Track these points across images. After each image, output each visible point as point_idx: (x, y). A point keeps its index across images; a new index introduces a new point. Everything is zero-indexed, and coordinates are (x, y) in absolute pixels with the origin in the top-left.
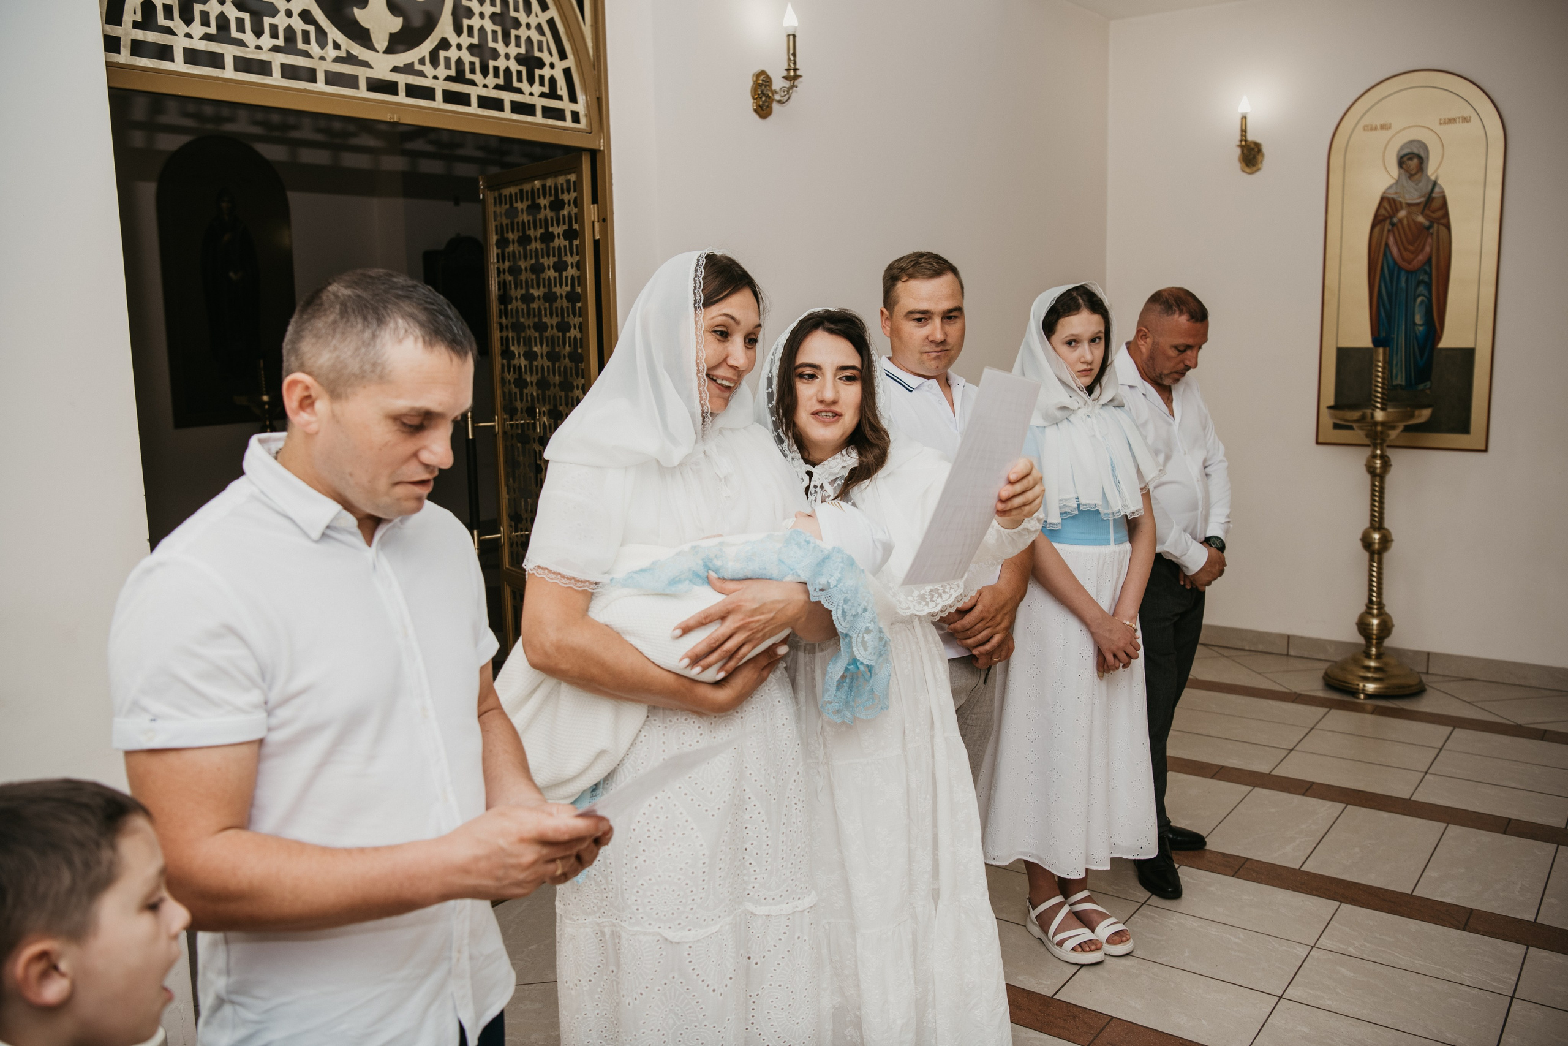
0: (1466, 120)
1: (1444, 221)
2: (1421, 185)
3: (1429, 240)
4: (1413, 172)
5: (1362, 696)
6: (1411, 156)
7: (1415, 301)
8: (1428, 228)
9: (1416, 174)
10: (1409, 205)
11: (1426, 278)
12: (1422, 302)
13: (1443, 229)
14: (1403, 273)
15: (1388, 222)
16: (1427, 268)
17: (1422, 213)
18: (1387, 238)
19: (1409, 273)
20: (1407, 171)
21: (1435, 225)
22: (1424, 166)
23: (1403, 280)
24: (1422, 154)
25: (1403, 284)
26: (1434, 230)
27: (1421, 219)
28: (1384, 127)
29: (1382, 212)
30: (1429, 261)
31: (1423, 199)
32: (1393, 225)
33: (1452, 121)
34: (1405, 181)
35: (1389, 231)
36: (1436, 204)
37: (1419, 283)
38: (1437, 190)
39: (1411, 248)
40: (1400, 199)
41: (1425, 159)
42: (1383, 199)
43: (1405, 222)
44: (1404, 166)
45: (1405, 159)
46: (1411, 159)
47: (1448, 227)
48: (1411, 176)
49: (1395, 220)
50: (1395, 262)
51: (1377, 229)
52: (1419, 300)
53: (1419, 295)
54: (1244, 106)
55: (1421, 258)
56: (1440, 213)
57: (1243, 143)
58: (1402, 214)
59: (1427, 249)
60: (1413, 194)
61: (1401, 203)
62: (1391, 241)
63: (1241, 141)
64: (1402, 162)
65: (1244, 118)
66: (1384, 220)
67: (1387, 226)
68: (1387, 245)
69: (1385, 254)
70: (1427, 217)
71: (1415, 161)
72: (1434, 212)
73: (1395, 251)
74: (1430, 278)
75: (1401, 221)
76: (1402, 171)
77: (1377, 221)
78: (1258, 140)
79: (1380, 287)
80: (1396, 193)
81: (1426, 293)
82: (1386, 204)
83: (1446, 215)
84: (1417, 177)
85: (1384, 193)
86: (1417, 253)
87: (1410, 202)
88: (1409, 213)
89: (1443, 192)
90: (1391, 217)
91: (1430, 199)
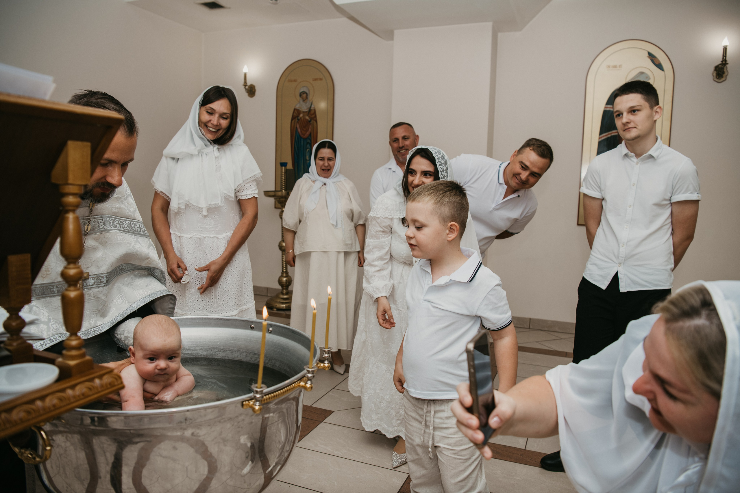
0: (321, 79)
1: (315, 119)
2: (307, 104)
3: (310, 127)
4: (305, 99)
5: (275, 310)
6: (304, 93)
7: (306, 150)
8: (310, 121)
9: (305, 100)
10: (304, 112)
11: (309, 141)
12: (309, 151)
13: (314, 122)
14: (302, 140)
15: (297, 118)
16: (310, 137)
17: (308, 115)
18: (297, 125)
19: (305, 139)
20: (303, 98)
21: (312, 121)
22: (308, 96)
23: (302, 142)
24: (307, 92)
25: (302, 144)
26: (312, 122)
27: (307, 118)
28: (295, 81)
29: (295, 114)
30: (310, 134)
31: (307, 110)
32: (298, 120)
33: (316, 80)
34: (301, 102)
35: (297, 122)
36: (312, 112)
37: (308, 143)
38: (312, 106)
39: (305, 129)
40: (300, 110)
41: (308, 95)
42: (295, 109)
43: (302, 119)
44: (302, 96)
45: (302, 94)
46: (303, 94)
47: (316, 121)
48: (304, 101)
49: (299, 118)
50: (300, 135)
51: (293, 121)
52: (308, 150)
53: (308, 148)
54: (245, 69)
55: (308, 133)
56: (313, 116)
57: (245, 84)
58: (301, 115)
59: (310, 130)
60: (304, 107)
61: (301, 111)
62: (298, 126)
63: (244, 83)
64: (301, 95)
65: (245, 75)
66: (295, 118)
67: (297, 121)
68: (296, 128)
69: (296, 132)
70: (309, 117)
71: (305, 95)
72: (312, 115)
73: (299, 130)
74: (311, 141)
75: (301, 118)
76: (301, 99)
77: (293, 118)
78: (254, 84)
79: (295, 145)
80: (299, 107)
81: (309, 147)
82: (296, 111)
83: (316, 117)
84: (306, 101)
85: (295, 107)
86: (307, 130)
87: (304, 111)
88: (304, 115)
89: (314, 107)
90: (298, 116)
91: (310, 110)
